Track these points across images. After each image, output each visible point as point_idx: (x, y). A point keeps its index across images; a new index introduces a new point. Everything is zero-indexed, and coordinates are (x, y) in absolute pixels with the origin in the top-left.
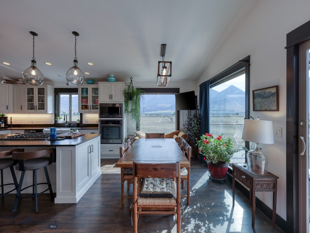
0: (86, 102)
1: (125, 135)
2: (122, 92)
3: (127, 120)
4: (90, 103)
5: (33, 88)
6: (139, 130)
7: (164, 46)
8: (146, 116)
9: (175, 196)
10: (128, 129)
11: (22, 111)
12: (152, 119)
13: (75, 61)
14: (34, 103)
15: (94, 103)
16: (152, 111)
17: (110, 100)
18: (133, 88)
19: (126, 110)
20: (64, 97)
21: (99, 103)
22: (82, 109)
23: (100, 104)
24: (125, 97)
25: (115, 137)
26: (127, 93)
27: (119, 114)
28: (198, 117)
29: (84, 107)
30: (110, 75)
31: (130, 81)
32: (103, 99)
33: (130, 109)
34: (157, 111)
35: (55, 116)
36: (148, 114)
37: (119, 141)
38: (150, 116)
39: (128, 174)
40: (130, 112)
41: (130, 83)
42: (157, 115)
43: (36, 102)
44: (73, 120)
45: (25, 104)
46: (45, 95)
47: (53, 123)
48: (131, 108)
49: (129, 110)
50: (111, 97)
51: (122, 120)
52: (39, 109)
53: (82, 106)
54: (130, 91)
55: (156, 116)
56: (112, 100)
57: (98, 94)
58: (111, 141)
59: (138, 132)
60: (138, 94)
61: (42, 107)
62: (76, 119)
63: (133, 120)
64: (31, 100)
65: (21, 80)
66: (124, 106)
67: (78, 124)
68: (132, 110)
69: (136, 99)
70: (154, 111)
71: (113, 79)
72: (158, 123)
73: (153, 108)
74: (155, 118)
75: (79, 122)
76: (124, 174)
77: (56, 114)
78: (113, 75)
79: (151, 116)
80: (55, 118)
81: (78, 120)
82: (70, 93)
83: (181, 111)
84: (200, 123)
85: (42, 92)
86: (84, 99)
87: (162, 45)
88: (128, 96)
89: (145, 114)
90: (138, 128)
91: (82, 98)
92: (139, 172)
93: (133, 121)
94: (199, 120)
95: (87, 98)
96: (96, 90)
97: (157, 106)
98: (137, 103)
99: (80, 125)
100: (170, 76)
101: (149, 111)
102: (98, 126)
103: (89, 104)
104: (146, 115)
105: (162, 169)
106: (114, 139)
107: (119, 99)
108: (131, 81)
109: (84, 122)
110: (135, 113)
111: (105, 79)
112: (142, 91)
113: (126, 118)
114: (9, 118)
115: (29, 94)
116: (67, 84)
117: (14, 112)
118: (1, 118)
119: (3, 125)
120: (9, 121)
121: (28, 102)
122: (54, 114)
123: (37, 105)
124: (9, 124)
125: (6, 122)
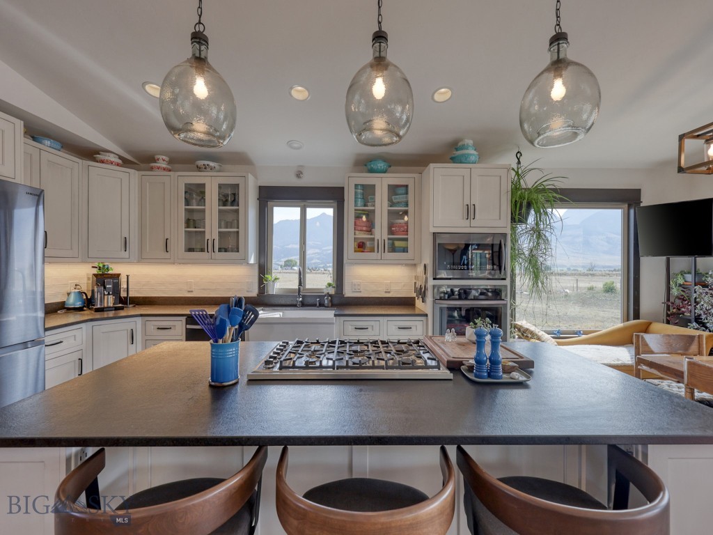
0: (364, 229)
2: (506, 198)
4: (381, 233)
5: (204, 184)
11: (167, 255)
14: (207, 230)
15: (394, 233)
17: (467, 222)
21: (432, 230)
22: (355, 251)
23: (435, 235)
30: (463, 142)
32: (444, 219)
35: (262, 272)
43: (212, 229)
44: (311, 285)
45: (178, 234)
46: (241, 207)
47: (255, 293)
50: (470, 212)
52: (220, 250)
56: (474, 223)
61: (230, 245)
62: (320, 281)
64: (193, 221)
65: (164, 160)
67: (331, 296)
75: (332, 291)
77: (263, 269)
78: (470, 142)
80: (260, 279)
81: (329, 285)
82: (302, 204)
85: (230, 197)
99: (336, 301)
103: (377, 236)
107: (493, 218)
108: (519, 162)
109: (348, 292)
114: (123, 280)
115: (187, 202)
116: (299, 175)
117: (142, 259)
118: (103, 279)
119: (110, 301)
120: (124, 286)
121: (188, 226)
122: (257, 267)
123: (216, 237)
124: (123, 294)
125: (116, 291)
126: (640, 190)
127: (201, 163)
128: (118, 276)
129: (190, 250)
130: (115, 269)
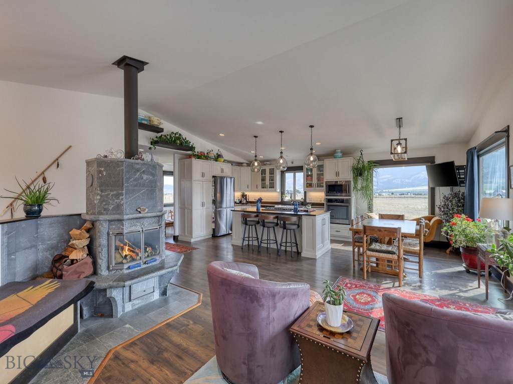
0: (310, 180)
1: (353, 216)
2: (350, 169)
3: (356, 199)
4: (315, 181)
5: (266, 169)
6: (371, 212)
7: (400, 119)
8: (392, 196)
9: (397, 253)
10: (357, 209)
11: (257, 189)
12: (403, 201)
13: (311, 149)
15: (318, 181)
16: (405, 188)
17: (336, 178)
18: (363, 162)
19: (355, 188)
20: (289, 176)
21: (325, 180)
22: (307, 187)
23: (326, 182)
24: (354, 173)
25: (341, 217)
26: (357, 169)
27: (347, 193)
28: (460, 196)
29: (308, 185)
30: (337, 151)
31: (360, 155)
32: (329, 176)
33: (359, 186)
34: (417, 186)
35: (282, 194)
36: (396, 192)
37: (347, 222)
38: (400, 196)
39: (358, 242)
40: (360, 190)
41: (360, 157)
42: (418, 194)
43: (267, 182)
44: (297, 198)
45: (260, 183)
46: (275, 175)
47: (280, 201)
48: (361, 186)
49: (359, 188)
50: (337, 174)
51: (350, 199)
52: (270, 188)
53: (307, 184)
54: (360, 166)
55: (414, 196)
56: (339, 178)
57: (323, 171)
58: (338, 221)
59: (370, 214)
60: (370, 169)
61: (272, 186)
62: (300, 197)
63: (364, 199)
64: (263, 180)
66: (352, 183)
67: (302, 202)
68: (362, 187)
69: (368, 175)
70: (410, 187)
71: (340, 154)
72: (416, 210)
73: (407, 181)
74: (410, 201)
75: (303, 201)
76: (355, 242)
77: (282, 193)
79: (403, 196)
80: (282, 196)
81: (302, 198)
82: (294, 172)
83: (437, 189)
84: (463, 206)
85: (272, 172)
86: (308, 177)
87: (397, 119)
88: (358, 172)
89: (389, 192)
90: (370, 209)
91: (308, 176)
92: (367, 231)
93: (363, 201)
94: (462, 201)
95: (311, 176)
96: (320, 168)
97: (417, 176)
98: (369, 180)
99: (304, 204)
100: (406, 152)
101: (398, 186)
102: (324, 205)
103: (313, 182)
104: (393, 194)
105: (385, 231)
106: (339, 219)
107: (346, 176)
108: (362, 154)
109: (308, 201)
110: (367, 191)
111: (331, 155)
112: (375, 165)
113: (354, 197)
114: (248, 196)
115: (262, 175)
116: (292, 163)
117: (252, 191)
118: (244, 196)
119: (245, 202)
120: (248, 198)
121: (262, 181)
122: (280, 193)
123: (268, 184)
124: (248, 200)
125: (246, 199)
126: (434, 157)
127: (265, 163)
128: (246, 195)
129: (263, 188)
130: (246, 193)
